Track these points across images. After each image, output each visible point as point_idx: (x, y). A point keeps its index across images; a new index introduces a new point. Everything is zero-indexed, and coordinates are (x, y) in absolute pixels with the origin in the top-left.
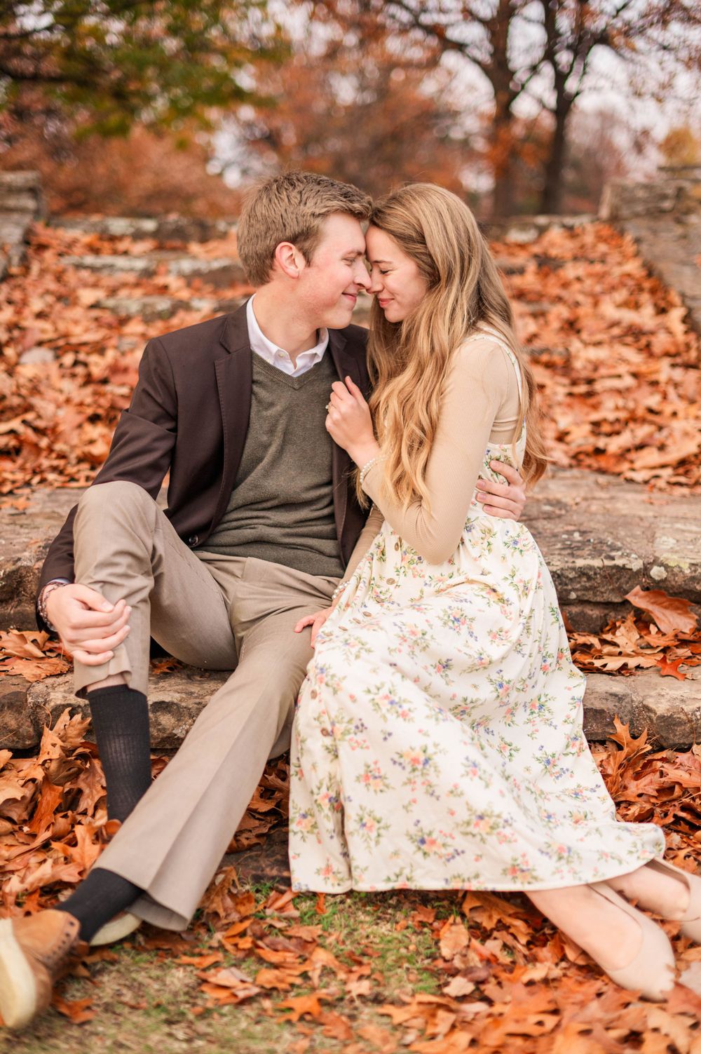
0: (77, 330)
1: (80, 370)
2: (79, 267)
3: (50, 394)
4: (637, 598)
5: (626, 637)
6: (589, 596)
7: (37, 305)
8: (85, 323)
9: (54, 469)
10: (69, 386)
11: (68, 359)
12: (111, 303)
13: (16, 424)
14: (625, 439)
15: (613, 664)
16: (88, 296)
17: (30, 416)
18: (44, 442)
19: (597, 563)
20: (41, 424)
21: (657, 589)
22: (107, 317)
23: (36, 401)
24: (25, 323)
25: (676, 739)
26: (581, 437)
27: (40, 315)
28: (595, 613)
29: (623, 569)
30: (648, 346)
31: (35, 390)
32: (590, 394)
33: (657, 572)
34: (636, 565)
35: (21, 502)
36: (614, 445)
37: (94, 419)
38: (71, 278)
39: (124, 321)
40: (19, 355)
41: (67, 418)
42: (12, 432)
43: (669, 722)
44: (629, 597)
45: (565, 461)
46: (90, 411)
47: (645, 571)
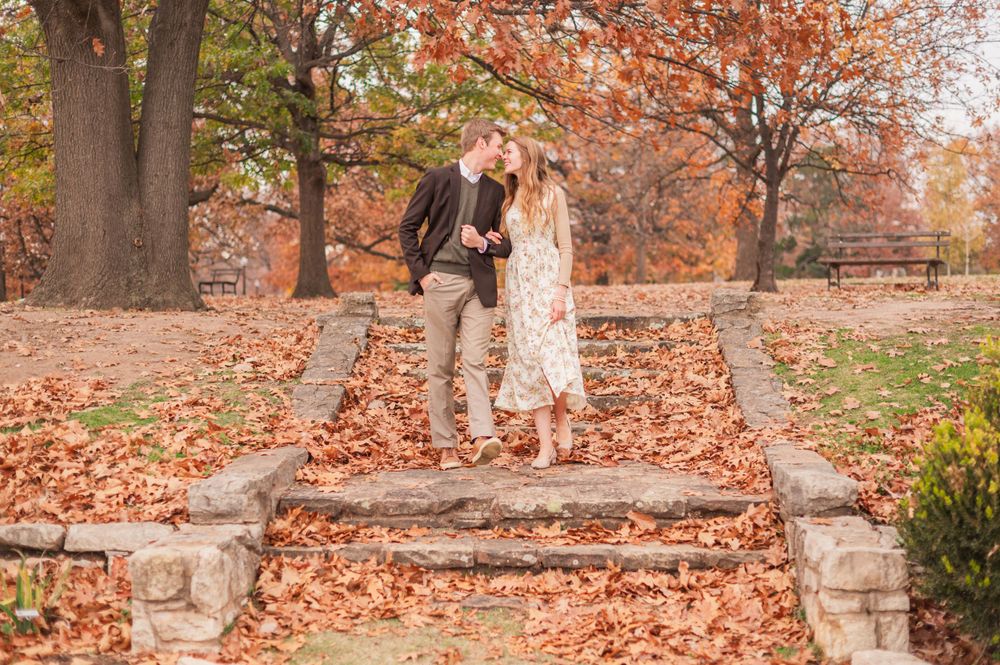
0: (397, 388)
1: (398, 412)
2: (397, 350)
3: (385, 425)
4: (631, 515)
5: (625, 530)
6: (611, 514)
7: (375, 375)
8: (401, 384)
9: (387, 463)
10: (392, 420)
11: (392, 406)
12: (415, 372)
13: (367, 441)
14: (670, 448)
15: (614, 541)
16: (403, 368)
17: (374, 437)
18: (382, 450)
19: (613, 501)
20: (379, 440)
21: (638, 512)
22: (413, 381)
23: (377, 429)
24: (370, 386)
25: (632, 567)
26: (651, 446)
27: (377, 381)
28: (614, 522)
29: (624, 503)
30: (705, 396)
31: (377, 423)
32: (663, 424)
33: (639, 505)
34: (630, 502)
35: (374, 477)
36: (664, 450)
37: (406, 438)
38: (393, 356)
39: (422, 383)
40: (367, 404)
41: (393, 437)
42: (366, 444)
43: (629, 560)
44: (628, 515)
45: (638, 457)
46: (404, 434)
47: (634, 504)
